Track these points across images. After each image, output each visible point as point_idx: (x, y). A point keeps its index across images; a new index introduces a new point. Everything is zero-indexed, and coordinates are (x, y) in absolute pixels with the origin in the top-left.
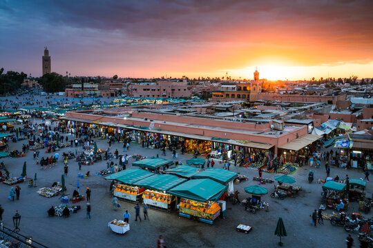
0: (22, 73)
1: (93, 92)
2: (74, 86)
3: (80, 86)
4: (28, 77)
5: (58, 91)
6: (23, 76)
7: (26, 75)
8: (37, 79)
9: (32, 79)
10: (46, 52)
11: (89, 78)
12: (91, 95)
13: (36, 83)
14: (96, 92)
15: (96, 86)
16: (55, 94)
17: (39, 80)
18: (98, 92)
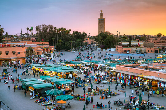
0: (84, 33)
1: (139, 49)
2: (123, 43)
3: (128, 43)
4: (88, 36)
5: (110, 47)
6: (84, 35)
7: (86, 34)
8: (94, 38)
9: (90, 38)
10: (102, 15)
11: (136, 36)
12: (137, 51)
13: (93, 40)
14: (142, 49)
15: (141, 43)
16: (108, 50)
17: (96, 39)
18: (143, 49)
